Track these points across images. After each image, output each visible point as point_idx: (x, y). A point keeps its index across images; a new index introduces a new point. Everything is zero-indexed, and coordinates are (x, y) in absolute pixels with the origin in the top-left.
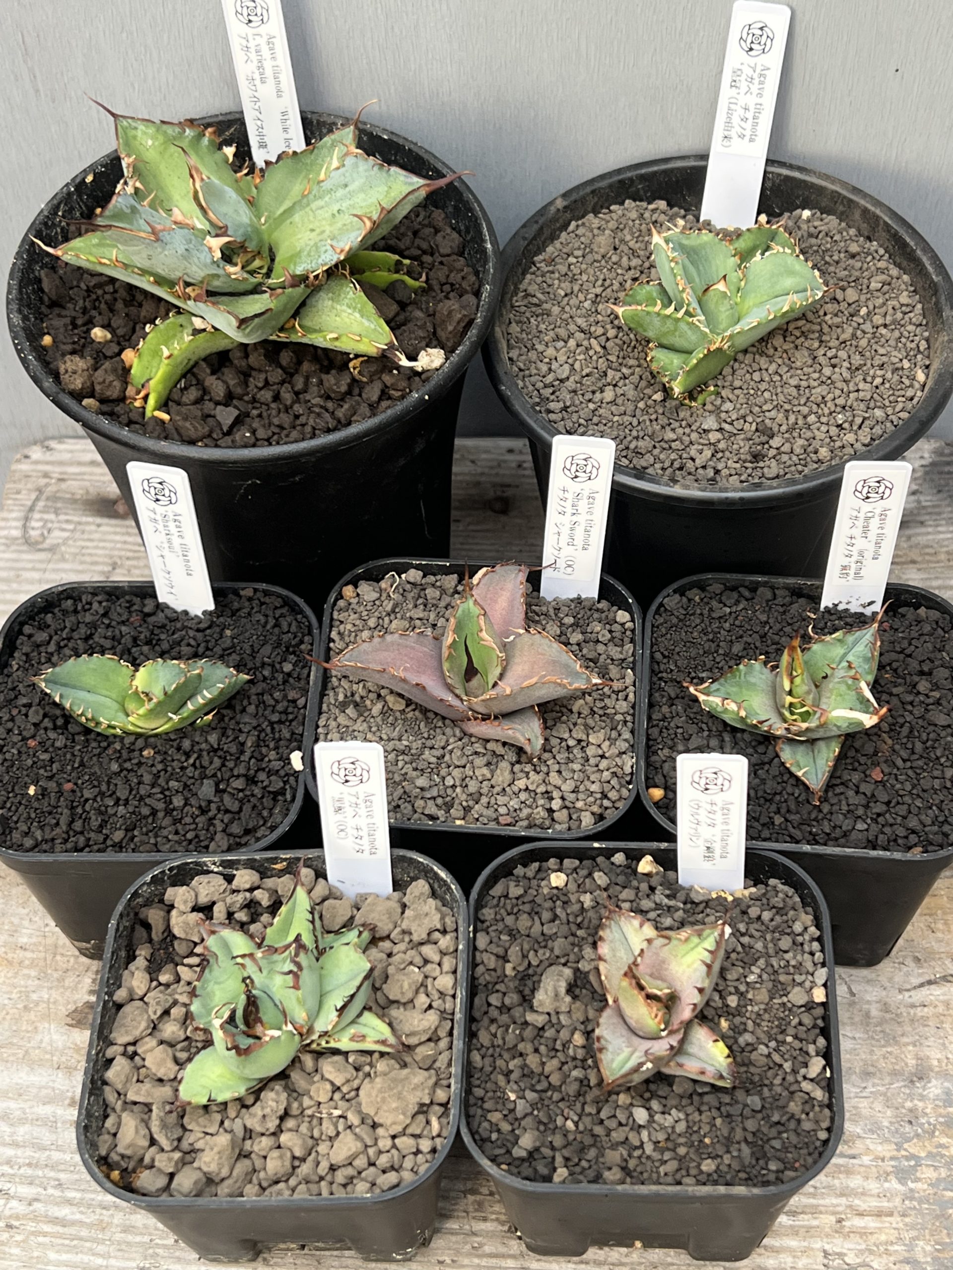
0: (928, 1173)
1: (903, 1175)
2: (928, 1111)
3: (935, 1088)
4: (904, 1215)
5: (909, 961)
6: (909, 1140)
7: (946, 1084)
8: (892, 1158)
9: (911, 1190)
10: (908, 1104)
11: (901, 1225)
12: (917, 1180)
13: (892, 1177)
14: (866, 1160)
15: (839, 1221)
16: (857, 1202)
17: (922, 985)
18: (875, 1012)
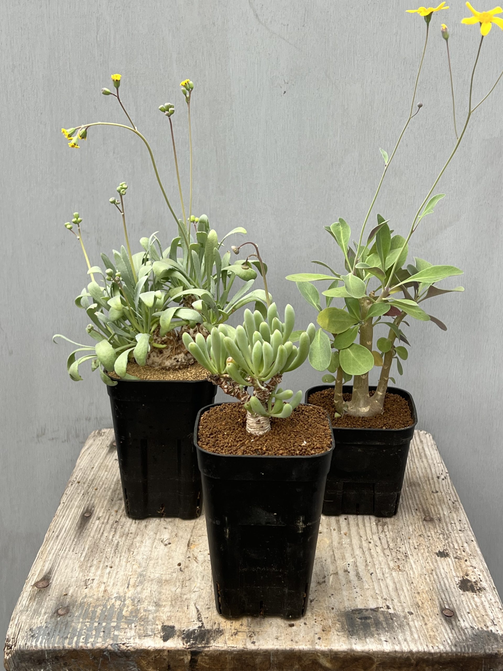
0: (118, 603)
1: (118, 598)
2: (143, 605)
3: (151, 608)
4: (103, 596)
5: (207, 606)
6: (132, 600)
7: (153, 611)
8: (125, 596)
9: (112, 599)
10: (146, 601)
11: (99, 595)
12: (116, 601)
13: (117, 595)
14: (126, 590)
15: (104, 583)
16: (110, 587)
17: (197, 608)
18: (185, 597)
